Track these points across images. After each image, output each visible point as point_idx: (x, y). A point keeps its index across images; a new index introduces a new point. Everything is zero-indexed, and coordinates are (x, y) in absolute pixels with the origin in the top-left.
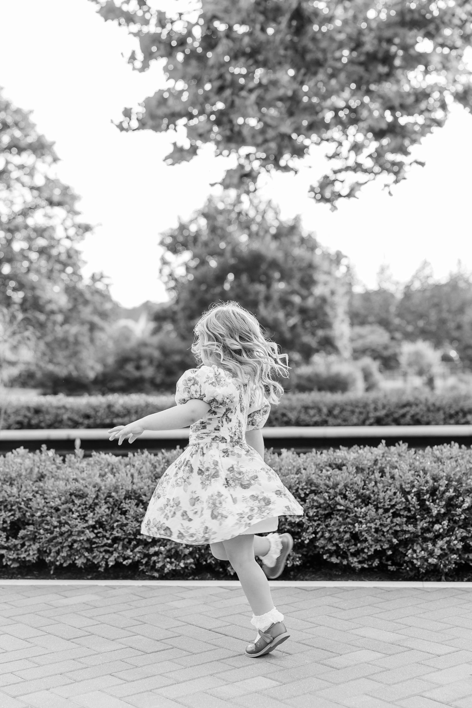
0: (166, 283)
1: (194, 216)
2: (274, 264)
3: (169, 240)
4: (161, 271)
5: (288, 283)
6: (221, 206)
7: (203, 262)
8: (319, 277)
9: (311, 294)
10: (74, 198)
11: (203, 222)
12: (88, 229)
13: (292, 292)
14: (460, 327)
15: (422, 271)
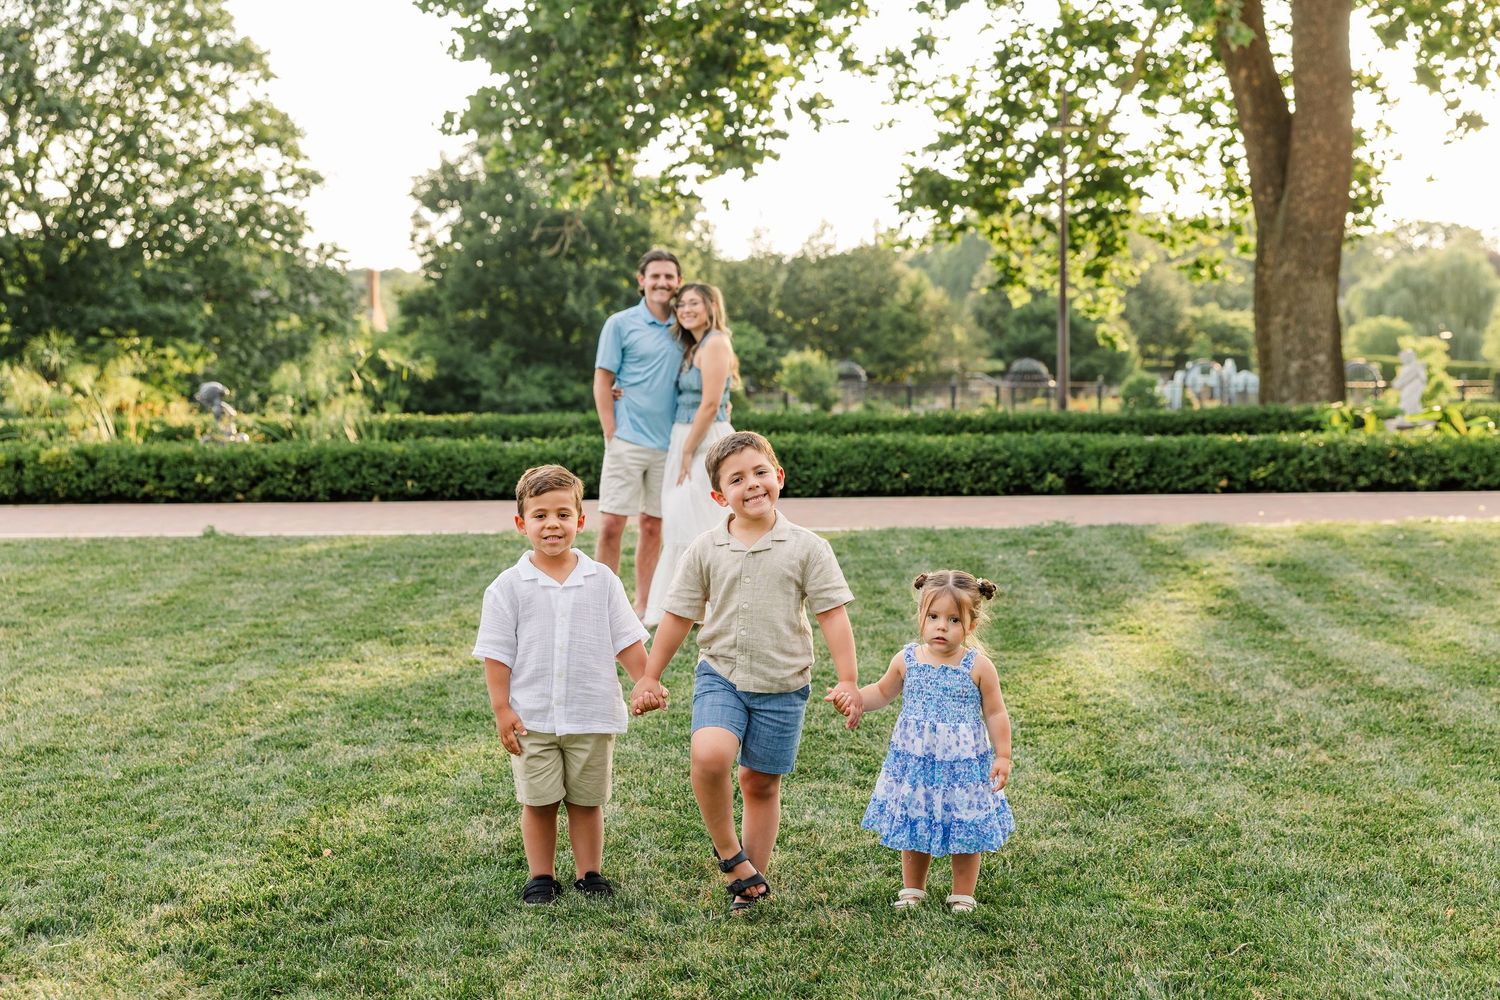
0: (423, 255)
3: (426, 189)
4: (413, 237)
5: (611, 260)
7: (482, 226)
10: (294, 132)
12: (317, 179)
13: (616, 274)
14: (874, 326)
15: (818, 236)
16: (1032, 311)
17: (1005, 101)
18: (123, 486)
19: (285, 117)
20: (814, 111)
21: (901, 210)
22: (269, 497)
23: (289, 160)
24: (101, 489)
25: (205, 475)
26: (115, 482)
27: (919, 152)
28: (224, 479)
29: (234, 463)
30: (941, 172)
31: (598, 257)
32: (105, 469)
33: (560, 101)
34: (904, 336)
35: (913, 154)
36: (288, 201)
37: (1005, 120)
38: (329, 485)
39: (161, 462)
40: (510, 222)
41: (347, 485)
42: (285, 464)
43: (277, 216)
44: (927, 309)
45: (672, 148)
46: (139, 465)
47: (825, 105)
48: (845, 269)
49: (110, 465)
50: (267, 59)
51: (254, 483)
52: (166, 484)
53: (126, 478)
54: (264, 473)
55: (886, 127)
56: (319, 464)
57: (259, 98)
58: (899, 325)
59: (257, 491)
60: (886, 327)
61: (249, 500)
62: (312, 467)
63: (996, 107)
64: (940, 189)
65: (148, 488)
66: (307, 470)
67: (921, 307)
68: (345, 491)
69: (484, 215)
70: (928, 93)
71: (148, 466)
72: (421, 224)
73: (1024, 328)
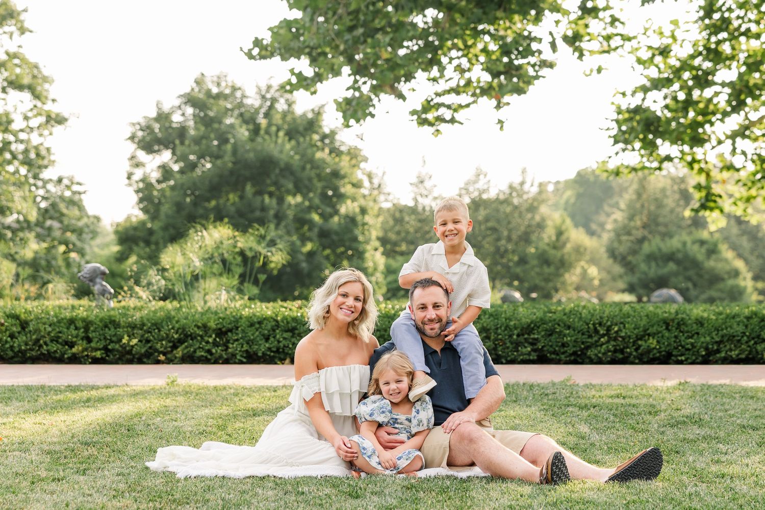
0: (138, 191)
1: (177, 102)
2: (288, 170)
3: (140, 134)
4: (129, 176)
5: (305, 196)
6: (215, 90)
7: (193, 166)
8: (347, 189)
9: (336, 212)
11: (190, 111)
12: (60, 120)
13: (310, 209)
14: (523, 261)
15: (475, 182)
16: (660, 250)
17: (708, 49)
18: (54, 347)
19: (36, 67)
20: (577, 44)
21: (616, 142)
22: (190, 359)
23: (39, 104)
24: (31, 350)
25: (129, 336)
26: (46, 343)
27: (629, 93)
28: (148, 341)
29: (157, 325)
30: (653, 109)
31: (294, 195)
32: (37, 331)
33: (361, 31)
34: (552, 269)
35: (624, 94)
36: (35, 139)
37: (707, 65)
38: (245, 347)
39: (87, 324)
40: (219, 162)
41: (262, 347)
42: (205, 327)
43: (26, 151)
44: (569, 246)
45: (434, 80)
46: (68, 328)
47: (587, 38)
48: (498, 211)
49: (42, 327)
50: (23, 17)
51: (175, 347)
52: (93, 345)
53: (55, 340)
54: (185, 336)
55: (595, 72)
56: (237, 328)
57: (13, 49)
58: (545, 260)
59: (179, 353)
60: (535, 262)
61: (169, 361)
62: (230, 330)
63: (700, 54)
64: (652, 124)
65: (74, 350)
66: (226, 333)
67: (564, 244)
68: (260, 354)
69: (192, 157)
70: (634, 43)
71: (76, 328)
72: (138, 165)
73: (653, 264)
